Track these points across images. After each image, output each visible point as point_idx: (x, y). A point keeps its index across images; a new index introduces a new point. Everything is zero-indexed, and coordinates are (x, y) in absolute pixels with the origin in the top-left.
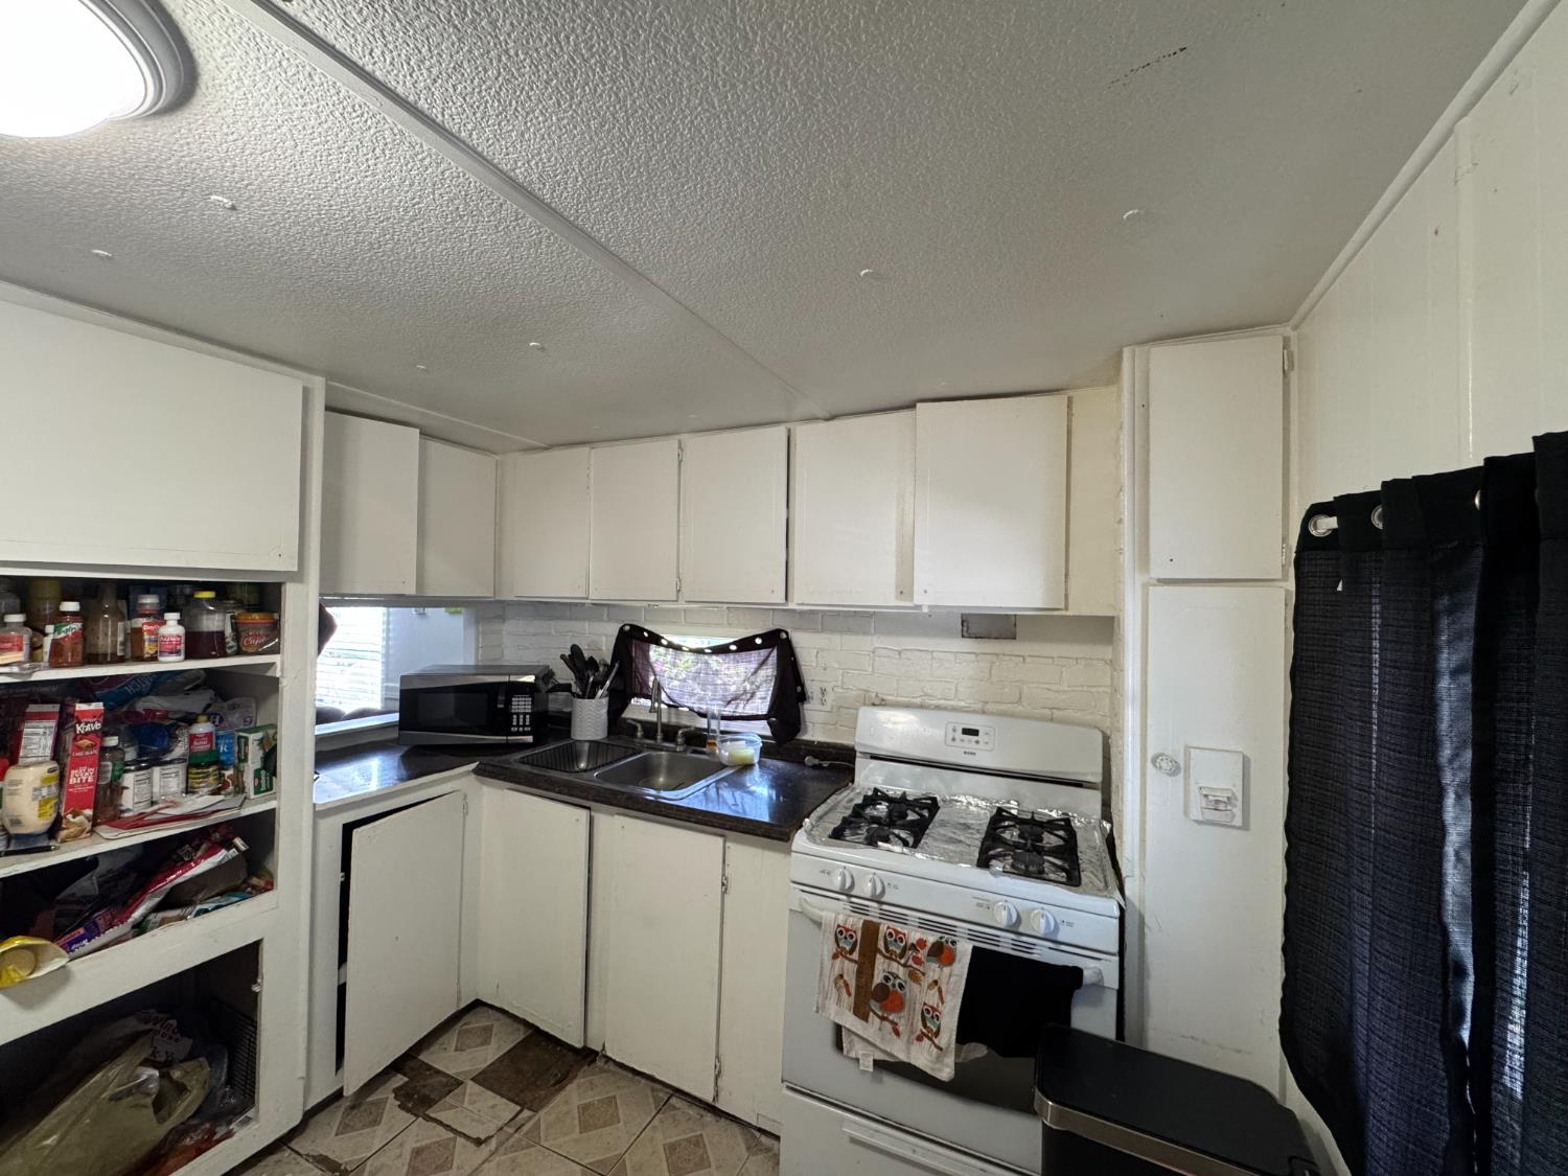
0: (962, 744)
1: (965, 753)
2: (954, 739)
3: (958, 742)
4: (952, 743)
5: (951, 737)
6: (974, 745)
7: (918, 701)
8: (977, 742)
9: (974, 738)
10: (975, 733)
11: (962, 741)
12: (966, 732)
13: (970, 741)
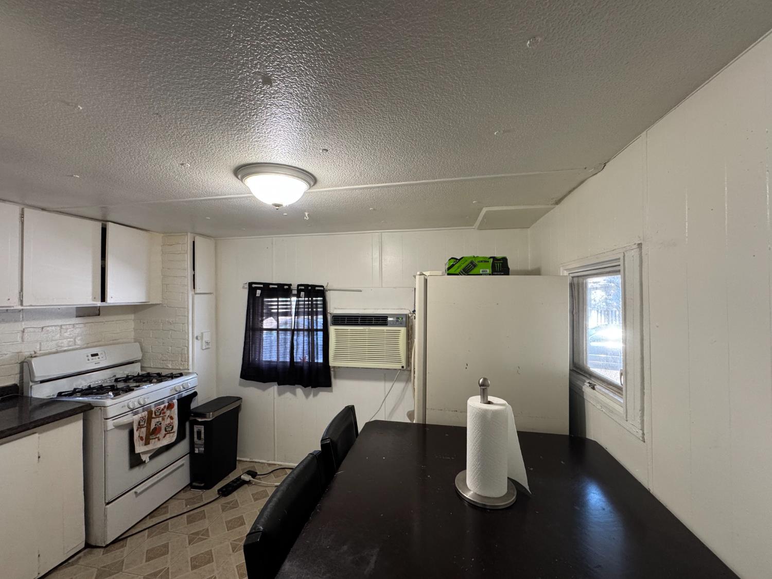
0: (92, 361)
1: (95, 363)
2: (88, 360)
3: (91, 361)
4: (89, 362)
5: (87, 359)
6: (98, 360)
7: (54, 350)
8: (99, 358)
9: (97, 357)
10: (97, 355)
11: (92, 359)
12: (93, 355)
13: (96, 359)
